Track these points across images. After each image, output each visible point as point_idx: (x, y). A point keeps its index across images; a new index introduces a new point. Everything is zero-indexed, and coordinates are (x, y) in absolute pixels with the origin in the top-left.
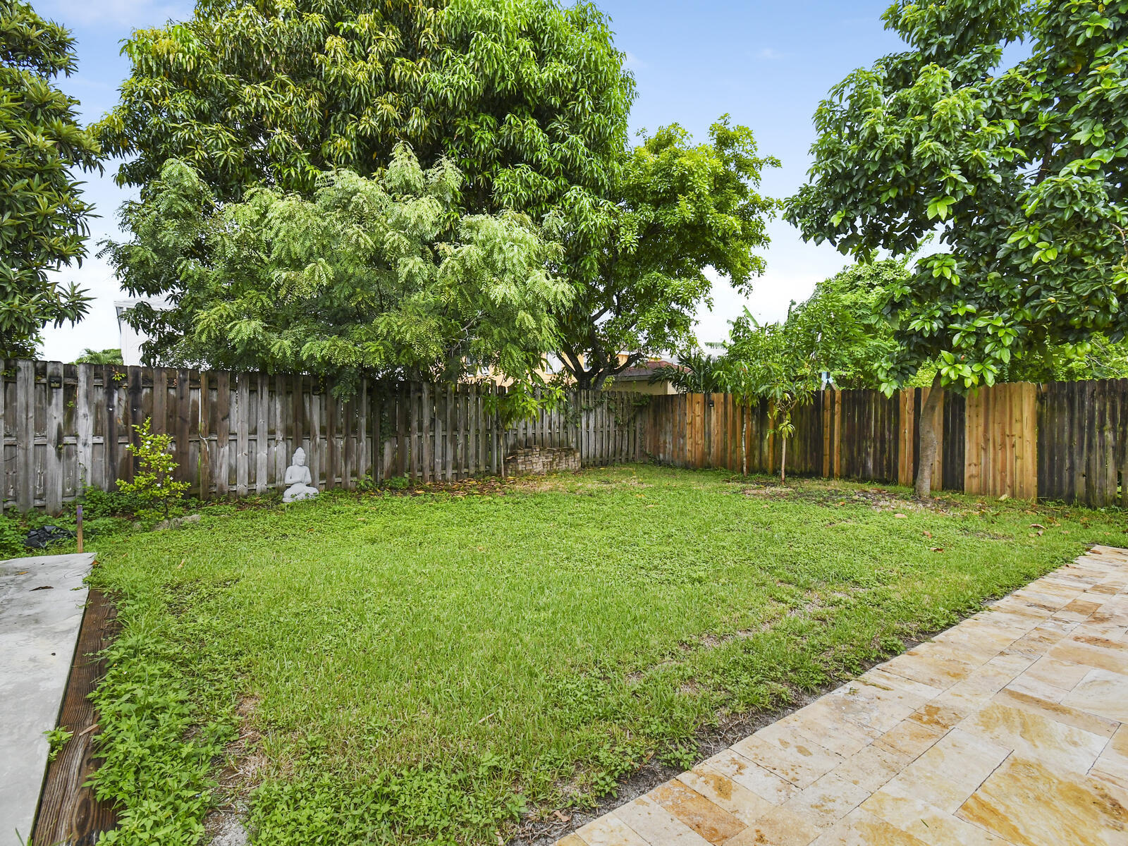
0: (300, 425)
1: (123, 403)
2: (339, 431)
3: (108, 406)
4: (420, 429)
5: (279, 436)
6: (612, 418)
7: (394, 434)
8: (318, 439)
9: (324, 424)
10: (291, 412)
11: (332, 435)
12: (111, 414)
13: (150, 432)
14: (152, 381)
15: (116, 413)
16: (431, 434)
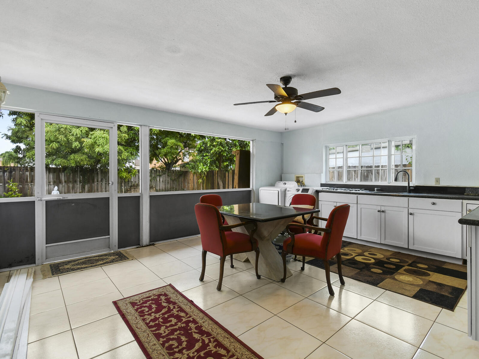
0: (58, 181)
1: (7, 175)
2: (70, 182)
3: (4, 176)
4: (98, 181)
5: (52, 183)
6: (169, 178)
7: (88, 182)
8: (64, 184)
9: (66, 180)
10: (55, 177)
11: (68, 183)
12: (4, 178)
13: (12, 182)
14: (15, 170)
15: (6, 178)
16: (101, 183)
